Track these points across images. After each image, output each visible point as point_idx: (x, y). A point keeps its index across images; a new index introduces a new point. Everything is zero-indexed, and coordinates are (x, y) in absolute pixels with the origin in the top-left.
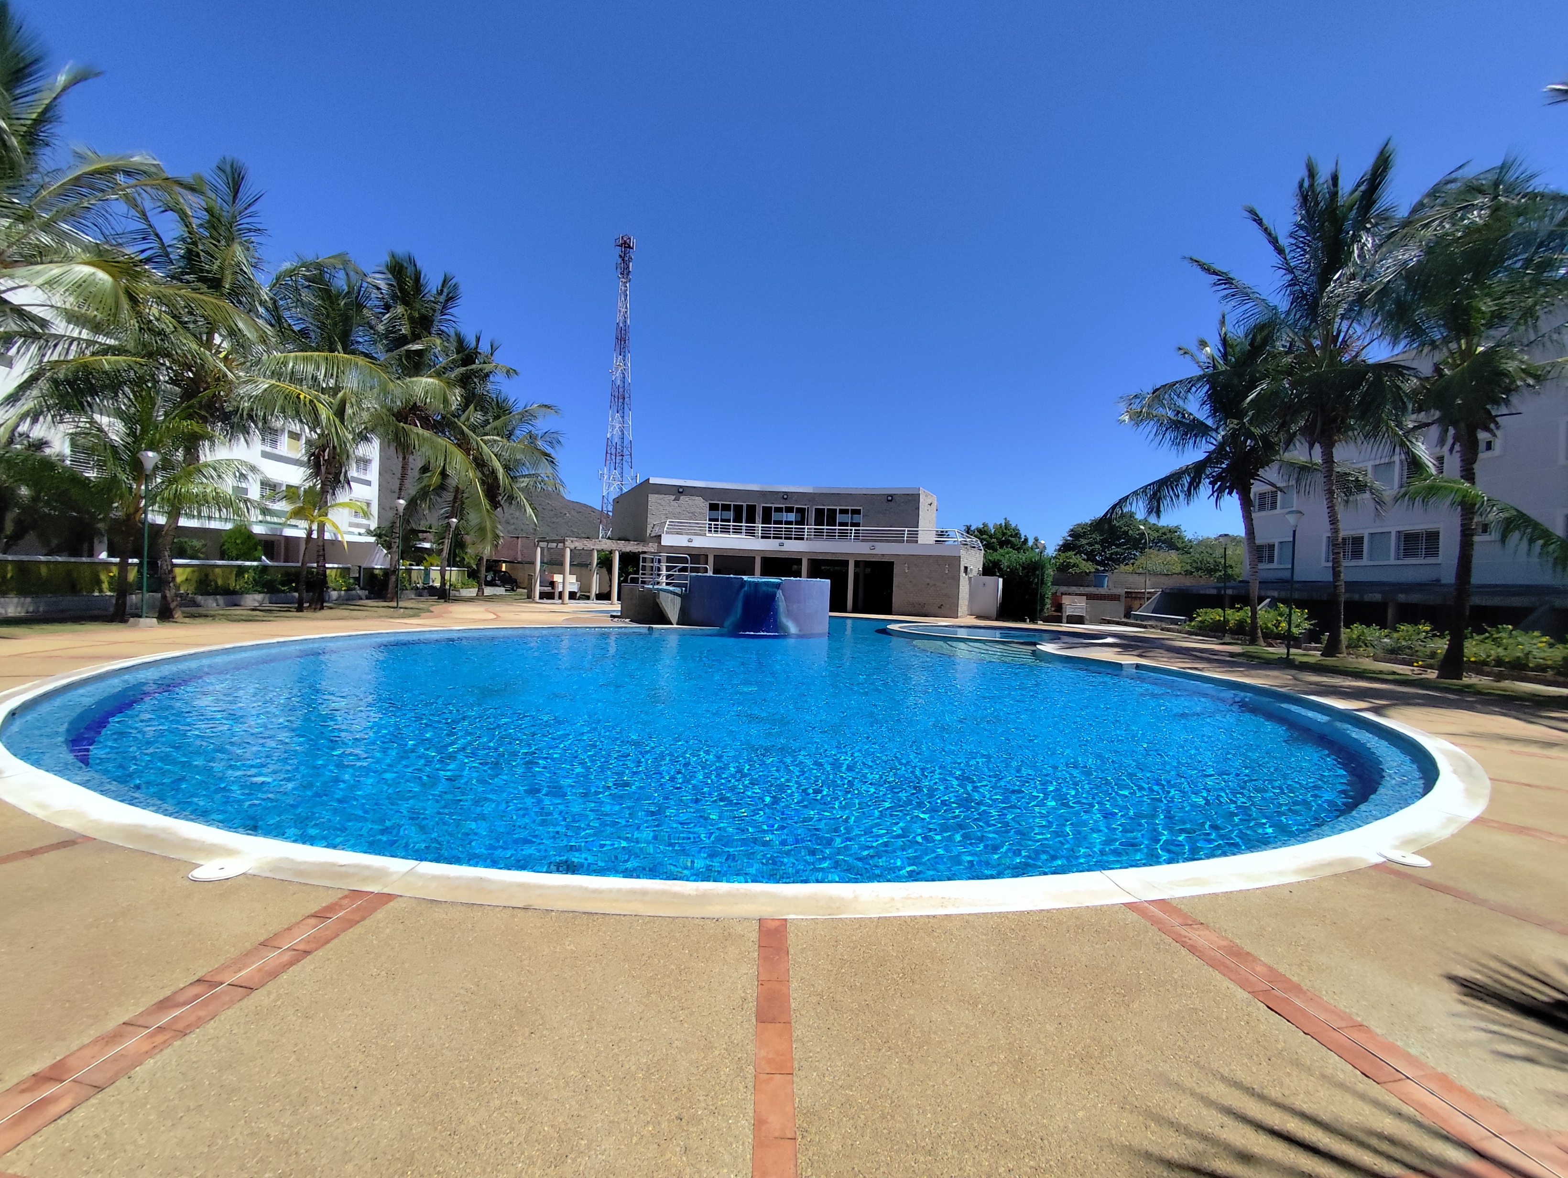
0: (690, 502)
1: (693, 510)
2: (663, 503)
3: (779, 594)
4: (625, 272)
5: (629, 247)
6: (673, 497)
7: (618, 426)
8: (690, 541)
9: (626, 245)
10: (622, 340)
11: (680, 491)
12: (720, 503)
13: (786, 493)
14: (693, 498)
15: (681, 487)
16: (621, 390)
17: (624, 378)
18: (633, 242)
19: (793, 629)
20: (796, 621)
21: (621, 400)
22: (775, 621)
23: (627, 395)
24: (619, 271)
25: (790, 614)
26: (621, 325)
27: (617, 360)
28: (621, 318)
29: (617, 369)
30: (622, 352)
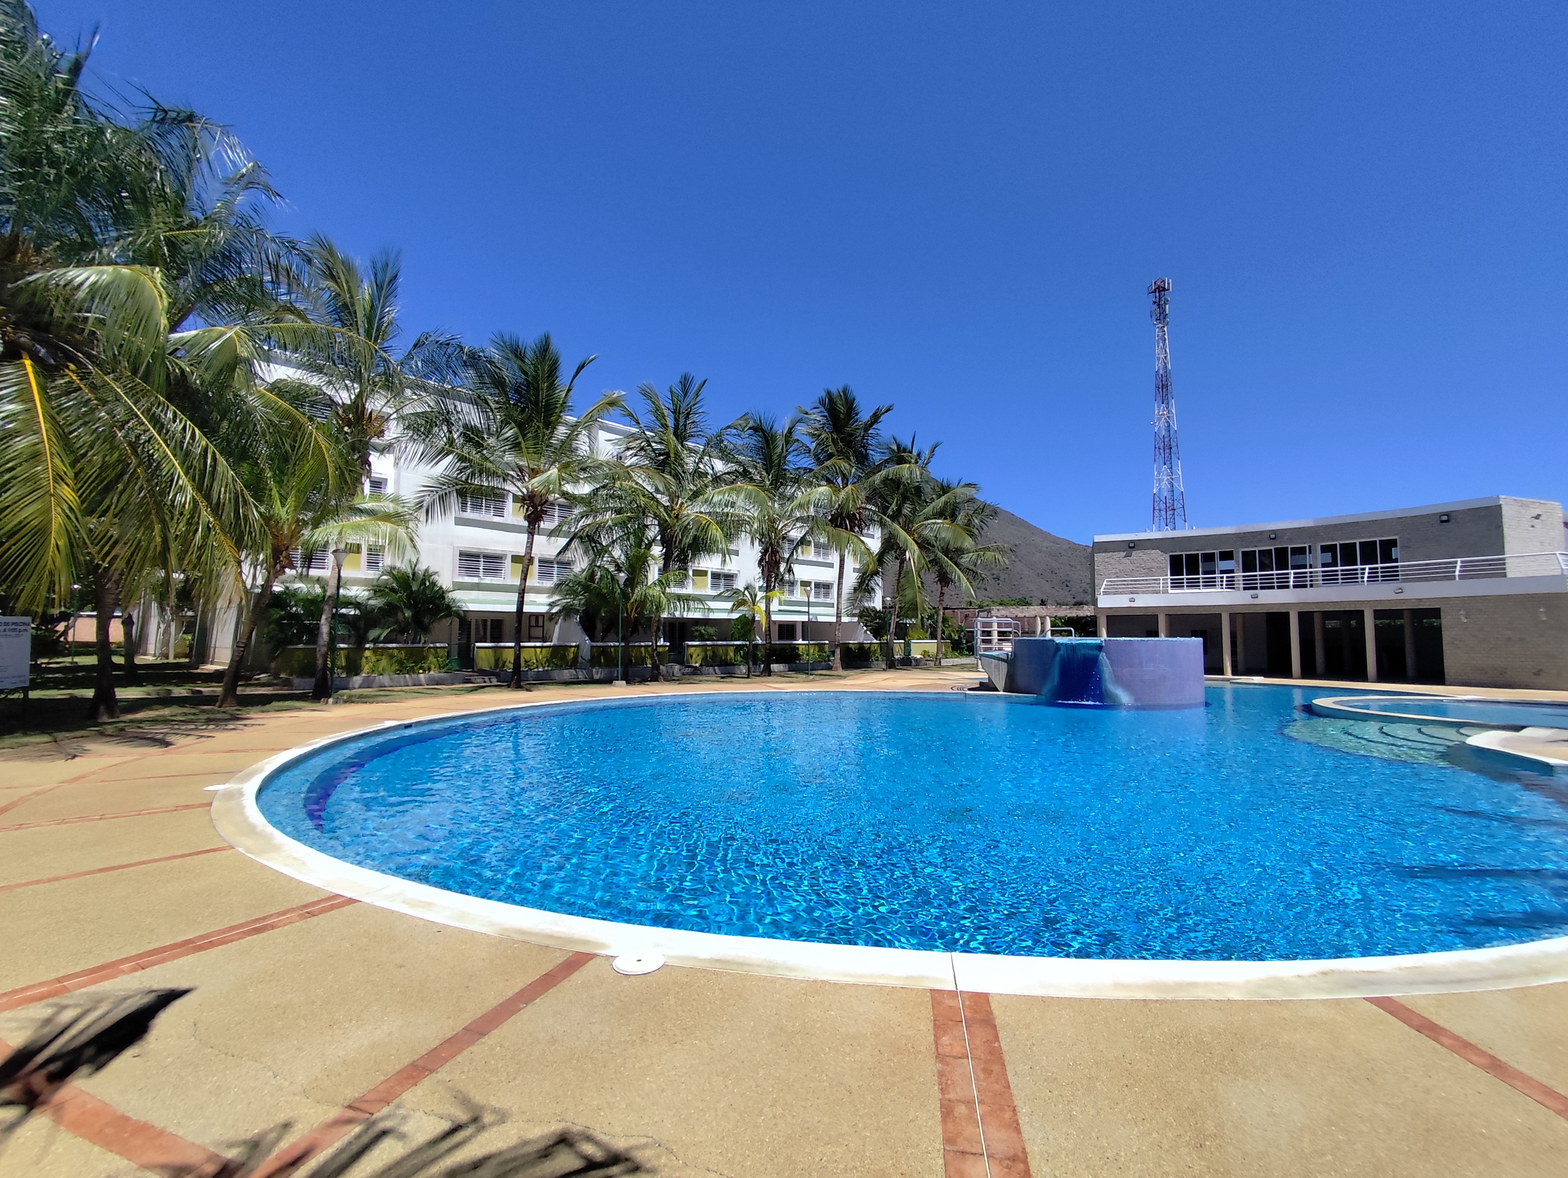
0: (1145, 557)
1: (1149, 565)
2: (1112, 561)
3: (1103, 656)
4: (1162, 317)
5: (1164, 289)
6: (1124, 554)
7: (1165, 478)
8: (1132, 600)
9: (1161, 289)
10: (1163, 388)
11: (1132, 546)
12: (1184, 553)
13: (1273, 532)
14: (1149, 551)
15: (1132, 541)
16: (1167, 440)
17: (1169, 426)
18: (1169, 282)
19: (1125, 698)
20: (1128, 687)
21: (1167, 451)
22: (1100, 688)
23: (1173, 444)
24: (1154, 317)
25: (1119, 681)
26: (1161, 372)
27: (1159, 410)
28: (1161, 365)
29: (1159, 419)
30: (1165, 400)
